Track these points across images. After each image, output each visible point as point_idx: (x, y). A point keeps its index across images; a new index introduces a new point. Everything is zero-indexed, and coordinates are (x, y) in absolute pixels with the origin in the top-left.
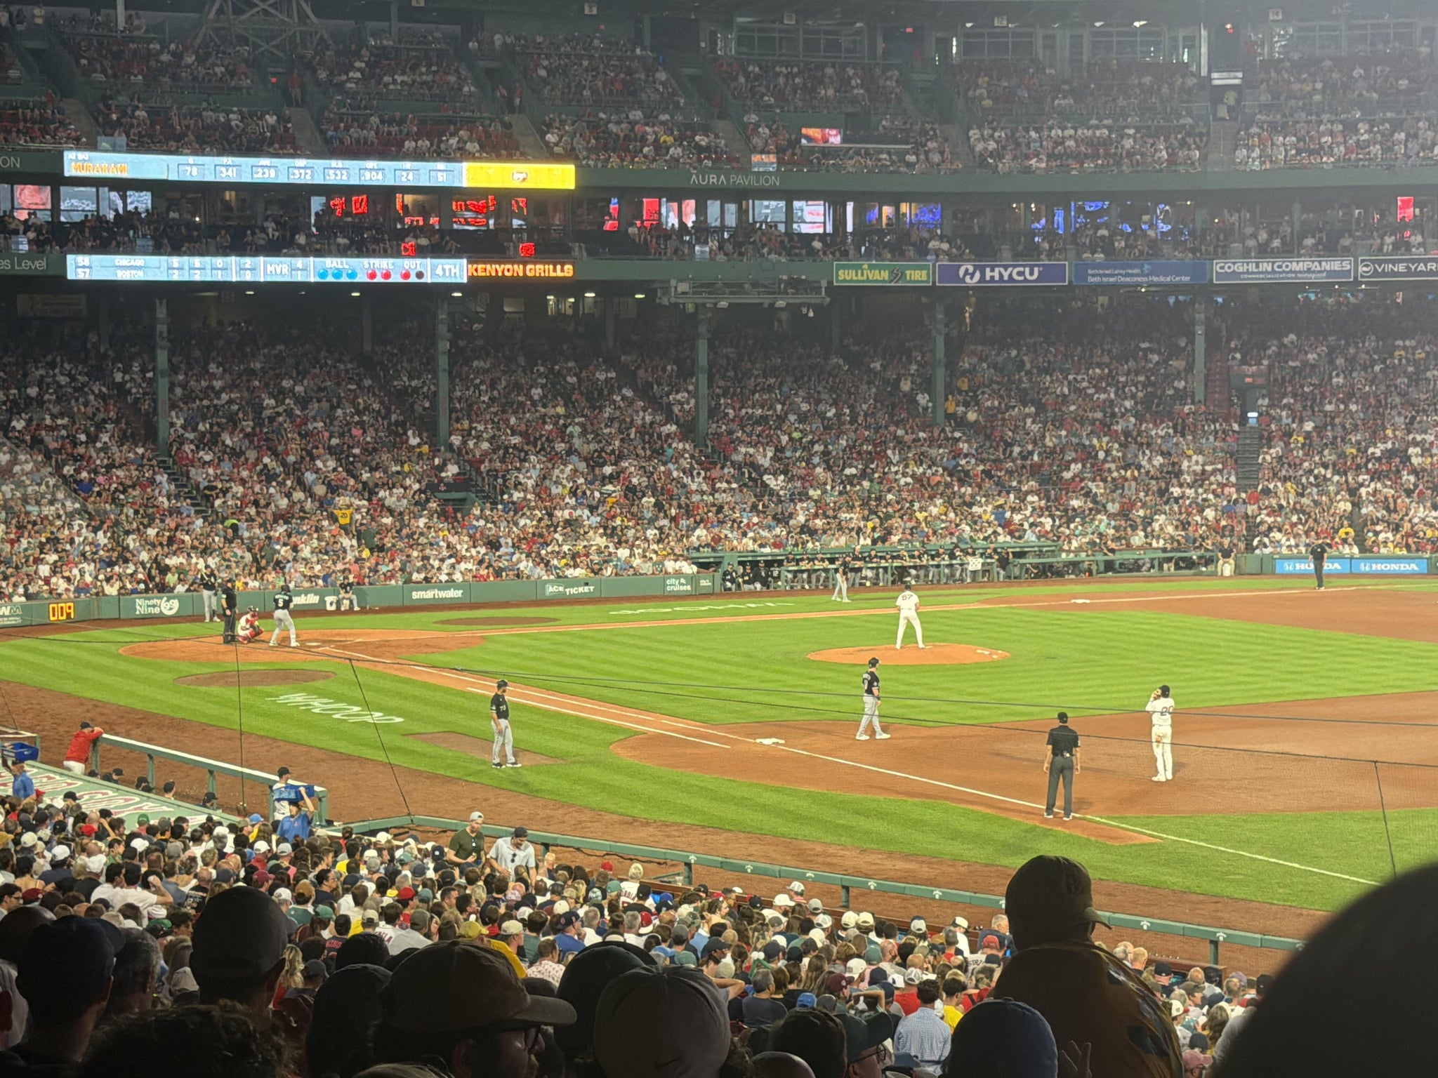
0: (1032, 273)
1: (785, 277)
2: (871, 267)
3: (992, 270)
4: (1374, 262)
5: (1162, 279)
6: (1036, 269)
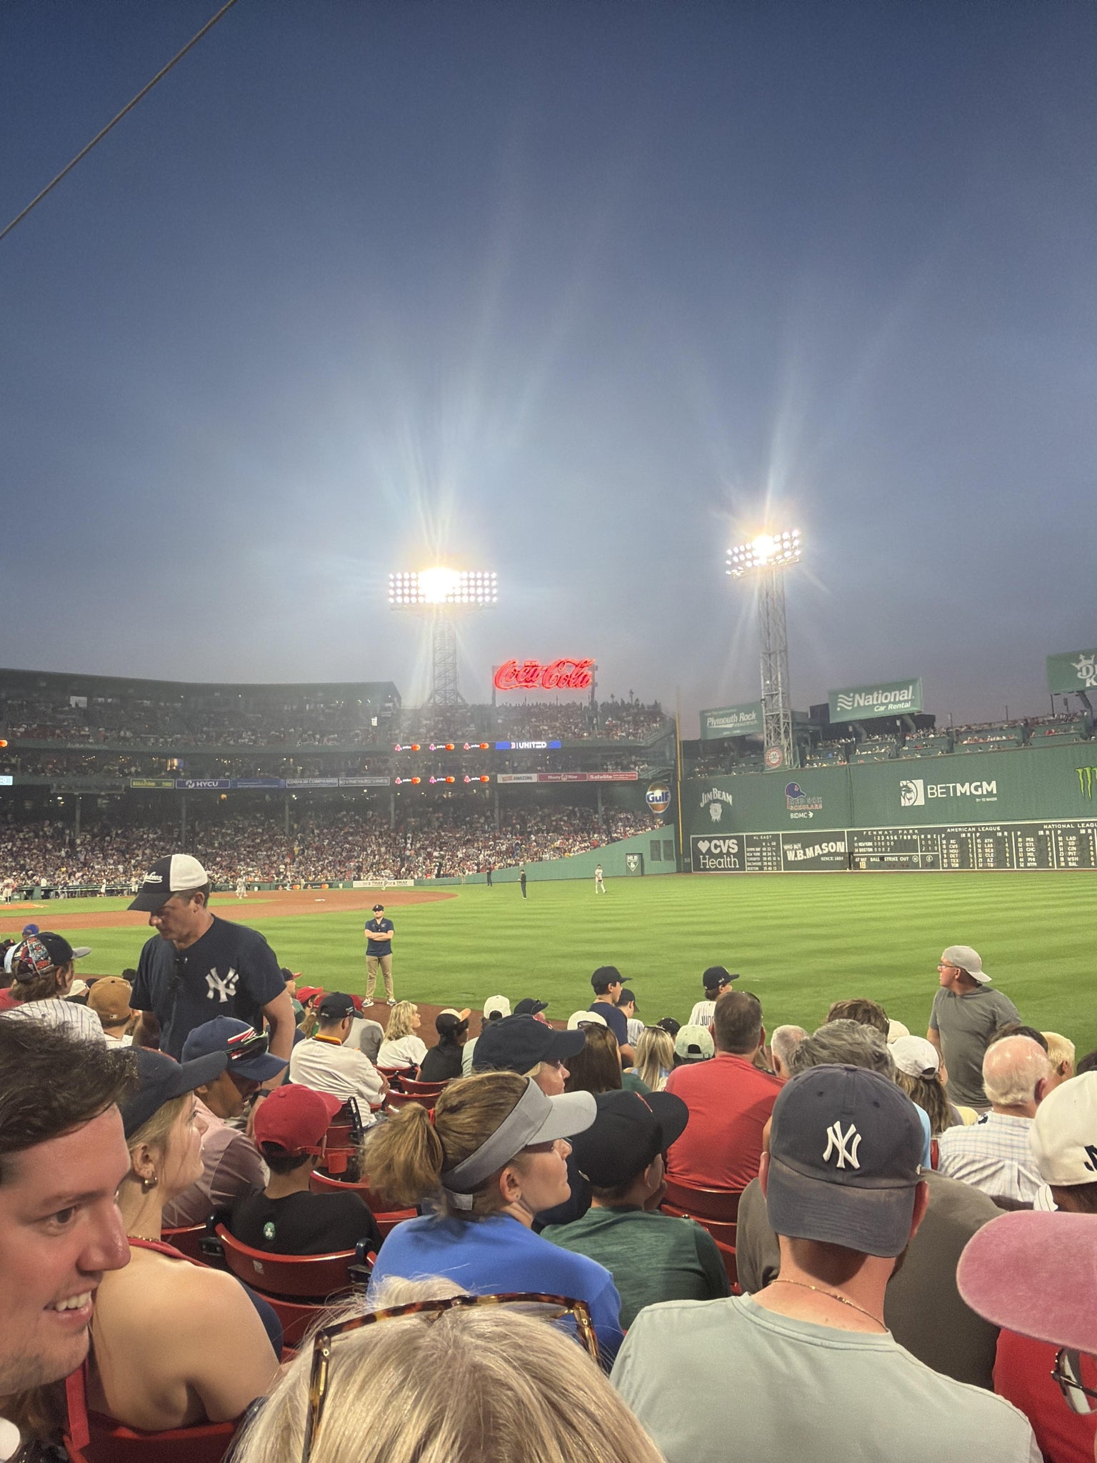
0: (215, 784)
2: (147, 781)
3: (200, 783)
4: (344, 780)
6: (217, 782)
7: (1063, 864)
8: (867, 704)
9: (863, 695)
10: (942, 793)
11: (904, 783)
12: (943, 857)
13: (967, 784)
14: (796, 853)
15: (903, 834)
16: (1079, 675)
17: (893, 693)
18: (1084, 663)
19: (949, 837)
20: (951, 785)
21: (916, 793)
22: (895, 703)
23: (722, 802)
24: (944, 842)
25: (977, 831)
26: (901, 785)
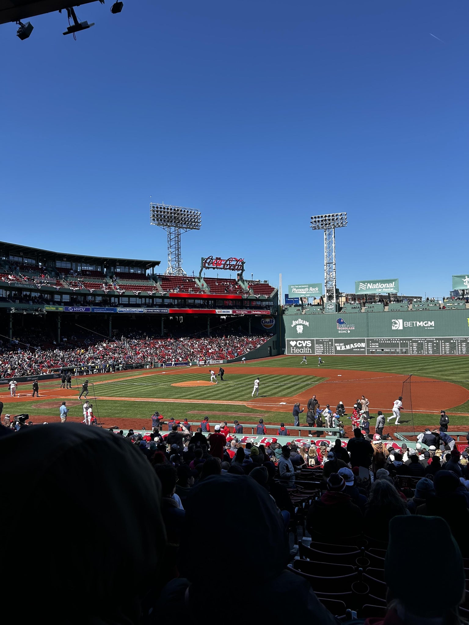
0: (83, 310)
1: (35, 308)
2: (52, 307)
3: (75, 309)
4: (147, 309)
5: (108, 311)
6: (84, 309)
7: (460, 353)
8: (373, 288)
9: (372, 284)
10: (410, 325)
11: (394, 320)
12: (410, 350)
13: (422, 322)
14: (341, 347)
15: (392, 340)
16: (465, 283)
17: (385, 284)
18: (467, 279)
19: (413, 342)
20: (415, 322)
21: (399, 325)
22: (386, 288)
23: (303, 325)
24: (411, 344)
25: (425, 340)
26: (392, 321)
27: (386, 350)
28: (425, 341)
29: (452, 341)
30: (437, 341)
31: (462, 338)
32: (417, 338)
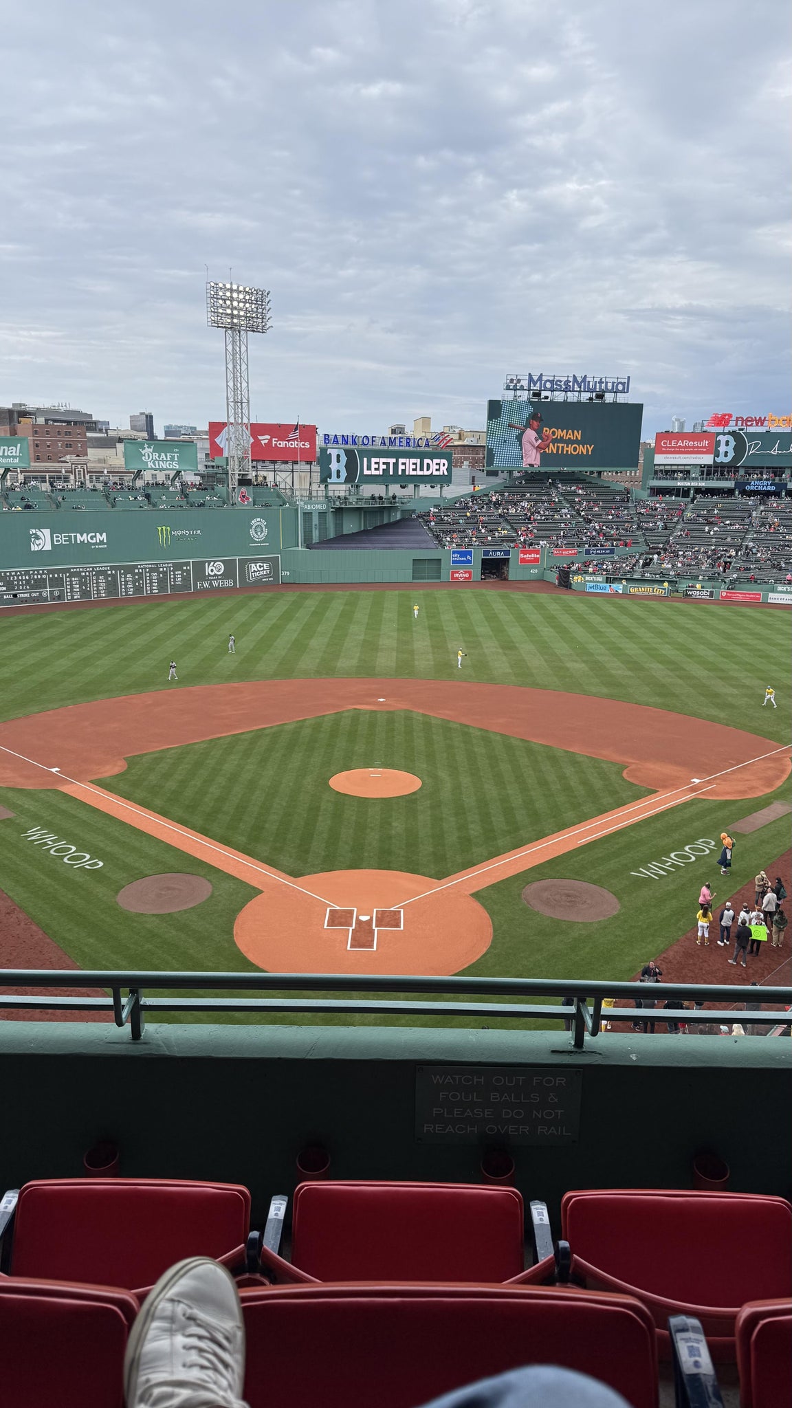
7: (149, 592)
10: (65, 541)
11: (34, 531)
12: (67, 592)
13: (85, 534)
15: (33, 574)
16: (143, 458)
18: (147, 450)
19: (73, 575)
20: (73, 535)
21: (44, 540)
22: (4, 457)
24: (68, 579)
25: (93, 570)
26: (31, 533)
27: (23, 595)
28: (92, 572)
29: (137, 571)
30: (113, 572)
31: (152, 564)
32: (79, 568)
